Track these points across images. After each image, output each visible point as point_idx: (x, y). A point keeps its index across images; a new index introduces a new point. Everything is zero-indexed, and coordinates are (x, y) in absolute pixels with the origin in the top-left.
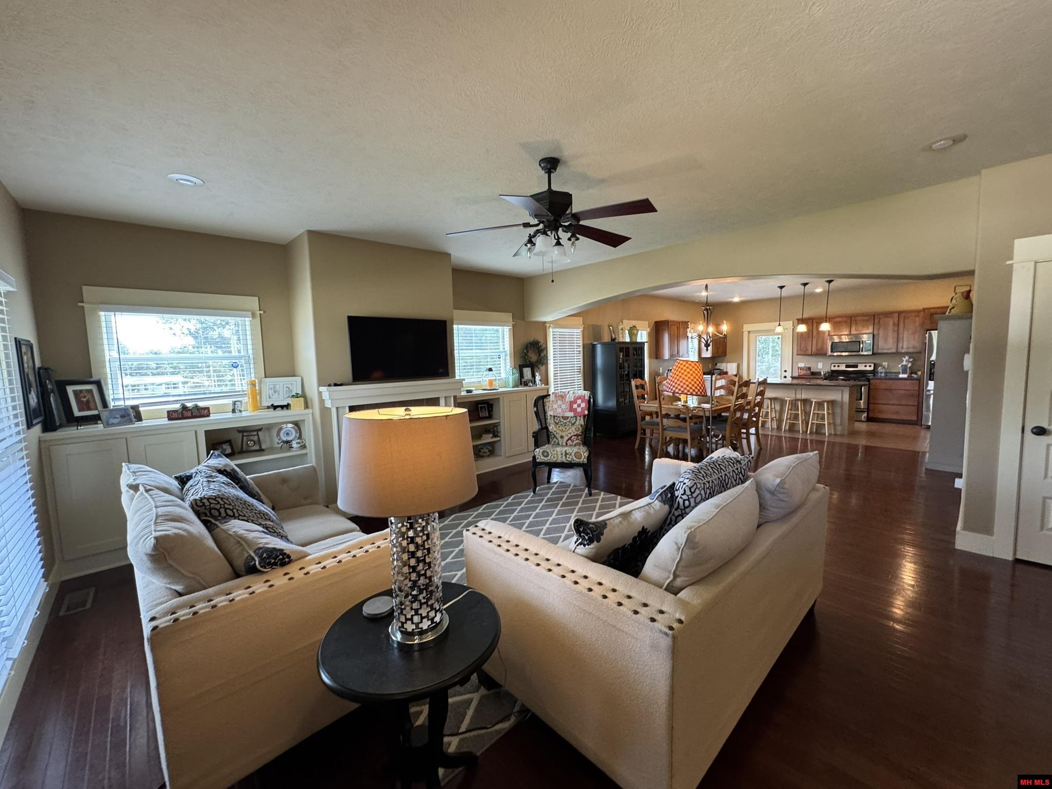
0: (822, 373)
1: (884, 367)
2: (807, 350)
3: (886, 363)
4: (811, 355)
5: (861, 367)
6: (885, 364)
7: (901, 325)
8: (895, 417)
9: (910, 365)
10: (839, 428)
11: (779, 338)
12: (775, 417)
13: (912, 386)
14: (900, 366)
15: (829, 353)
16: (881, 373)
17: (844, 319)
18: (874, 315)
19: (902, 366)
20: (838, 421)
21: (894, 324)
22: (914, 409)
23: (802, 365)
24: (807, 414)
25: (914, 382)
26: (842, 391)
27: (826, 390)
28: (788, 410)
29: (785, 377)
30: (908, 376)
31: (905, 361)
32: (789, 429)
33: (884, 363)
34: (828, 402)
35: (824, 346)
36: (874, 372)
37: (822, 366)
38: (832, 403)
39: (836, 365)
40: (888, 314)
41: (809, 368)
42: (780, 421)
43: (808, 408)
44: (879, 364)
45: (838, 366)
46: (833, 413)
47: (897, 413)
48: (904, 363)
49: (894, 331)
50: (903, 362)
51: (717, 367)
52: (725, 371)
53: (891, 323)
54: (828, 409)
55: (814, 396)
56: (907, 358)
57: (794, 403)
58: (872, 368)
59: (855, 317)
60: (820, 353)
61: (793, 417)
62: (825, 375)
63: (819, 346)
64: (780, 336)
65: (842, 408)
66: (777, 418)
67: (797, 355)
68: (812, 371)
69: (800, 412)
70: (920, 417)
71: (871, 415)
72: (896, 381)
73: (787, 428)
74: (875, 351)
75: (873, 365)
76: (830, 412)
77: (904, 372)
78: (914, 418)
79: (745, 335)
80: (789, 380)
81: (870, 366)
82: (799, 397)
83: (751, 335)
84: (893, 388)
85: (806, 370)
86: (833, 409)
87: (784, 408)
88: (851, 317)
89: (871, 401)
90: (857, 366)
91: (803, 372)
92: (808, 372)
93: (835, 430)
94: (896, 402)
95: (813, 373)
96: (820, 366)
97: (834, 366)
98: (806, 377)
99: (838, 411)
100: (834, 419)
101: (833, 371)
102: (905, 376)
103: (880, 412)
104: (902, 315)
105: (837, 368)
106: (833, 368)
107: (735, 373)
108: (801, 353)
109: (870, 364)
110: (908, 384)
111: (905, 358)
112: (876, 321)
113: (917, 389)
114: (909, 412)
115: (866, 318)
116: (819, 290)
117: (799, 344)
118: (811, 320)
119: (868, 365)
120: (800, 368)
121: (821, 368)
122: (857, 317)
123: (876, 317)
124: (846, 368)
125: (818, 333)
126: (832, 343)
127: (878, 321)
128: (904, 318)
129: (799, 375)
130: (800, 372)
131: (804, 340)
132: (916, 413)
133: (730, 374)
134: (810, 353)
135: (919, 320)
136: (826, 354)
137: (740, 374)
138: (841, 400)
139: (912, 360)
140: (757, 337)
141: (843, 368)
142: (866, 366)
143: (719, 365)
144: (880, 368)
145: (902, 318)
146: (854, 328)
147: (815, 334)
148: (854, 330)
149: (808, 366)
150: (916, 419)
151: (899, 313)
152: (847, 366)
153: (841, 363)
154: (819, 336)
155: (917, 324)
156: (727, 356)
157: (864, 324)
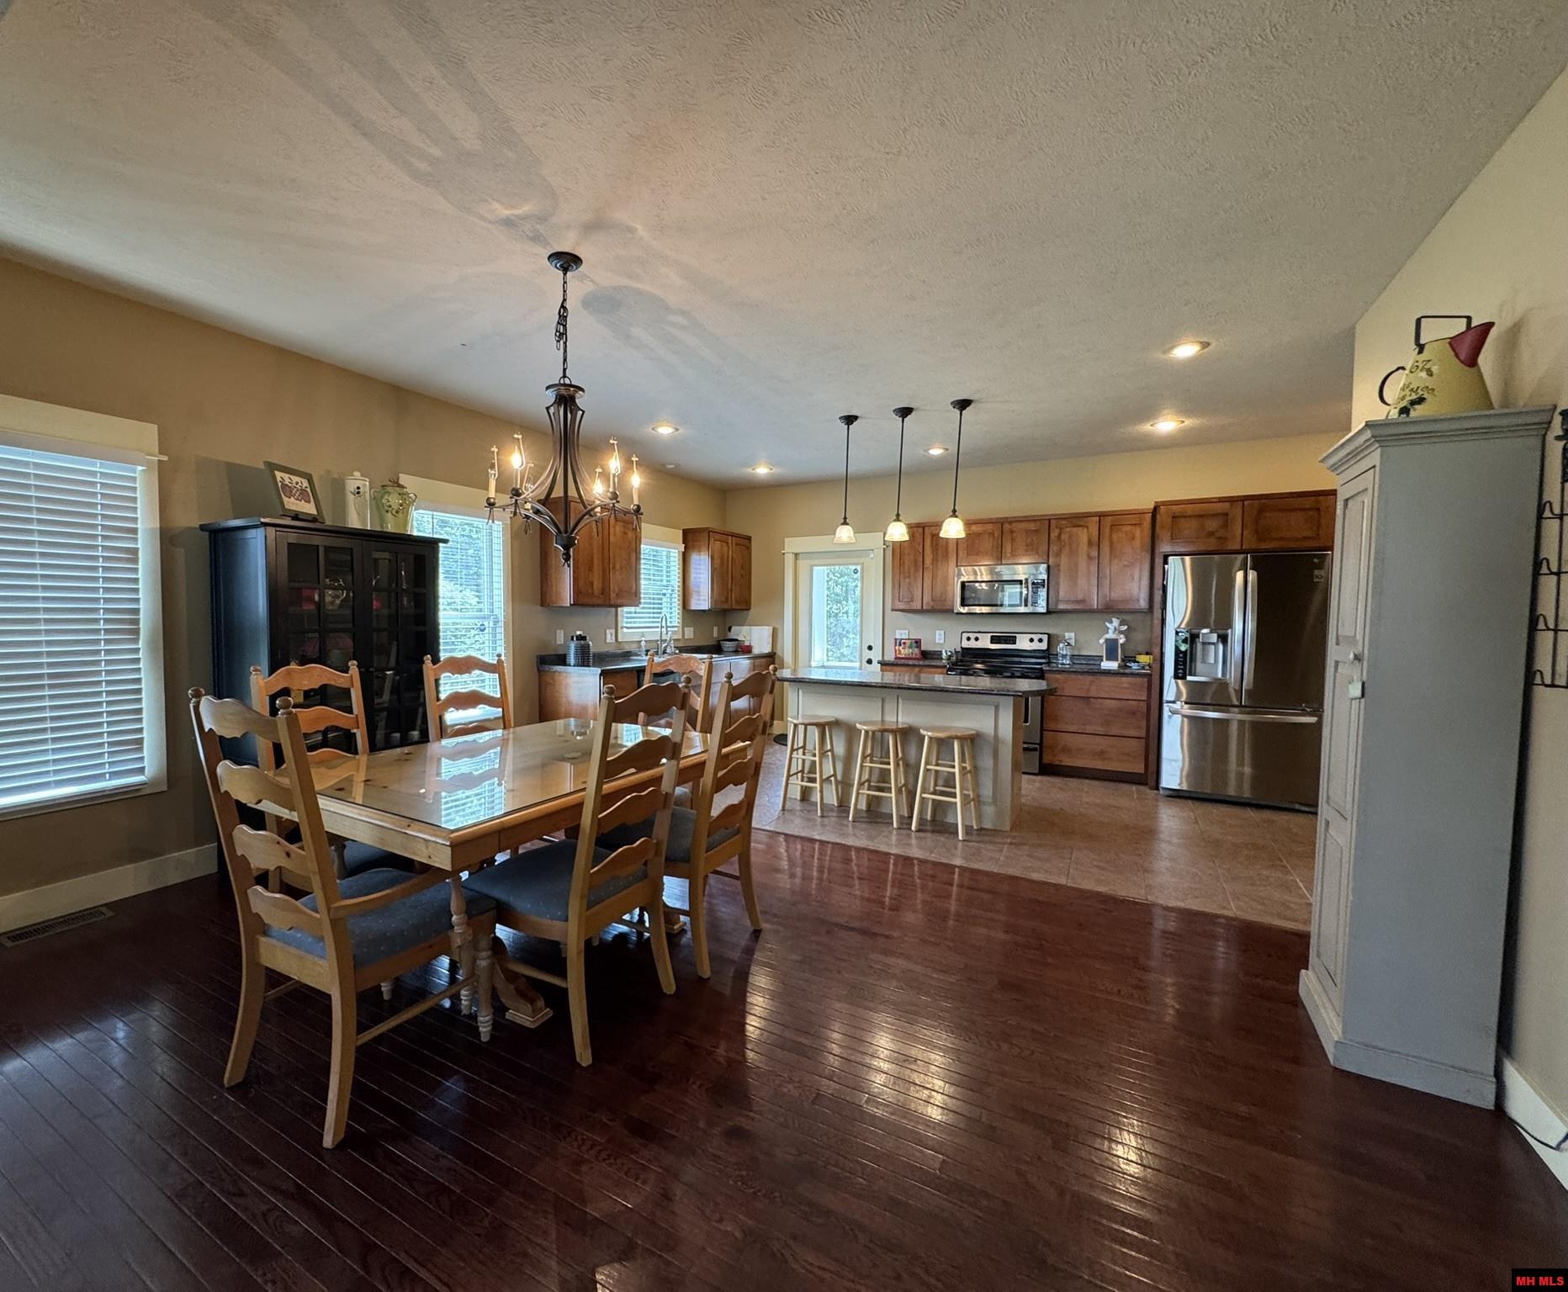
0: (944, 654)
1: (1069, 644)
2: (912, 600)
3: (1073, 635)
4: (921, 611)
5: (1023, 643)
6: (1071, 636)
7: (1106, 548)
8: (1099, 764)
9: (1122, 640)
10: (989, 810)
11: (856, 571)
12: (835, 775)
13: (1129, 691)
14: (1102, 641)
15: (958, 608)
16: (1064, 656)
17: (989, 527)
18: (1050, 521)
19: (1107, 640)
20: (987, 792)
21: (1090, 543)
22: (1136, 746)
23: (901, 634)
24: (911, 768)
25: (1138, 680)
26: (997, 708)
27: (958, 702)
28: (864, 757)
29: (870, 662)
30: (1119, 666)
31: (1112, 629)
32: (869, 810)
33: (1067, 635)
34: (962, 739)
35: (949, 588)
36: (1048, 654)
37: (945, 638)
38: (972, 741)
39: (973, 636)
40: (1076, 519)
41: (918, 642)
42: (845, 785)
43: (913, 752)
44: (1057, 636)
45: (977, 639)
46: (976, 770)
47: (1101, 754)
48: (1111, 635)
49: (1090, 558)
50: (1108, 633)
51: (732, 635)
52: (747, 644)
53: (1084, 538)
54: (963, 760)
55: (929, 720)
56: (1116, 622)
57: (878, 738)
58: (1044, 646)
59: (1010, 523)
60: (939, 609)
61: (875, 777)
62: (949, 658)
63: (938, 591)
64: (859, 568)
65: (995, 754)
66: (839, 778)
67: (893, 610)
68: (923, 648)
69: (892, 767)
70: (1152, 768)
71: (1047, 759)
72: (1098, 676)
73: (863, 806)
74: (1052, 607)
75: (1045, 638)
76: (968, 765)
77: (1111, 656)
78: (1139, 768)
79: (789, 561)
80: (874, 674)
81: (1040, 640)
82: (890, 719)
83: (800, 562)
84: (1093, 693)
85: (910, 647)
86: (974, 758)
87: (855, 750)
88: (1002, 523)
89: (1050, 725)
90: (1013, 640)
91: (905, 652)
92: (916, 650)
93: (979, 817)
94: (1101, 730)
95: (925, 655)
96: (939, 637)
97: (969, 639)
98: (911, 662)
99: (987, 762)
100: (977, 785)
101: (966, 651)
102: (1113, 665)
103: (1066, 750)
104: (1109, 523)
105: (973, 644)
106: (966, 644)
107: (767, 649)
108: (902, 606)
109: (1041, 636)
110: (1125, 685)
111: (1111, 622)
112: (1054, 534)
113: (1144, 698)
114: (1128, 755)
115: (1032, 526)
116: (936, 452)
117: (897, 585)
118: (921, 530)
119: (1036, 637)
120: (899, 642)
121: (942, 641)
122: (1014, 525)
123: (1053, 526)
124: (992, 643)
125: (935, 560)
126: (963, 584)
127: (1056, 534)
128: (1111, 530)
129: (896, 658)
130: (900, 653)
131: (907, 575)
132: (1143, 757)
133: (756, 651)
134: (919, 607)
135: (1141, 534)
136: (952, 611)
137: (779, 653)
138: (993, 733)
139: (1126, 627)
140: (812, 567)
141: (985, 643)
142: (1032, 640)
143: (733, 628)
144: (1061, 645)
145: (1107, 530)
146: (1009, 550)
147: (928, 561)
148: (1009, 555)
149: (915, 636)
150: (1142, 771)
151: (1101, 515)
152: (994, 640)
153: (979, 632)
154: (937, 567)
155: (1137, 543)
156: (752, 610)
157: (1029, 541)
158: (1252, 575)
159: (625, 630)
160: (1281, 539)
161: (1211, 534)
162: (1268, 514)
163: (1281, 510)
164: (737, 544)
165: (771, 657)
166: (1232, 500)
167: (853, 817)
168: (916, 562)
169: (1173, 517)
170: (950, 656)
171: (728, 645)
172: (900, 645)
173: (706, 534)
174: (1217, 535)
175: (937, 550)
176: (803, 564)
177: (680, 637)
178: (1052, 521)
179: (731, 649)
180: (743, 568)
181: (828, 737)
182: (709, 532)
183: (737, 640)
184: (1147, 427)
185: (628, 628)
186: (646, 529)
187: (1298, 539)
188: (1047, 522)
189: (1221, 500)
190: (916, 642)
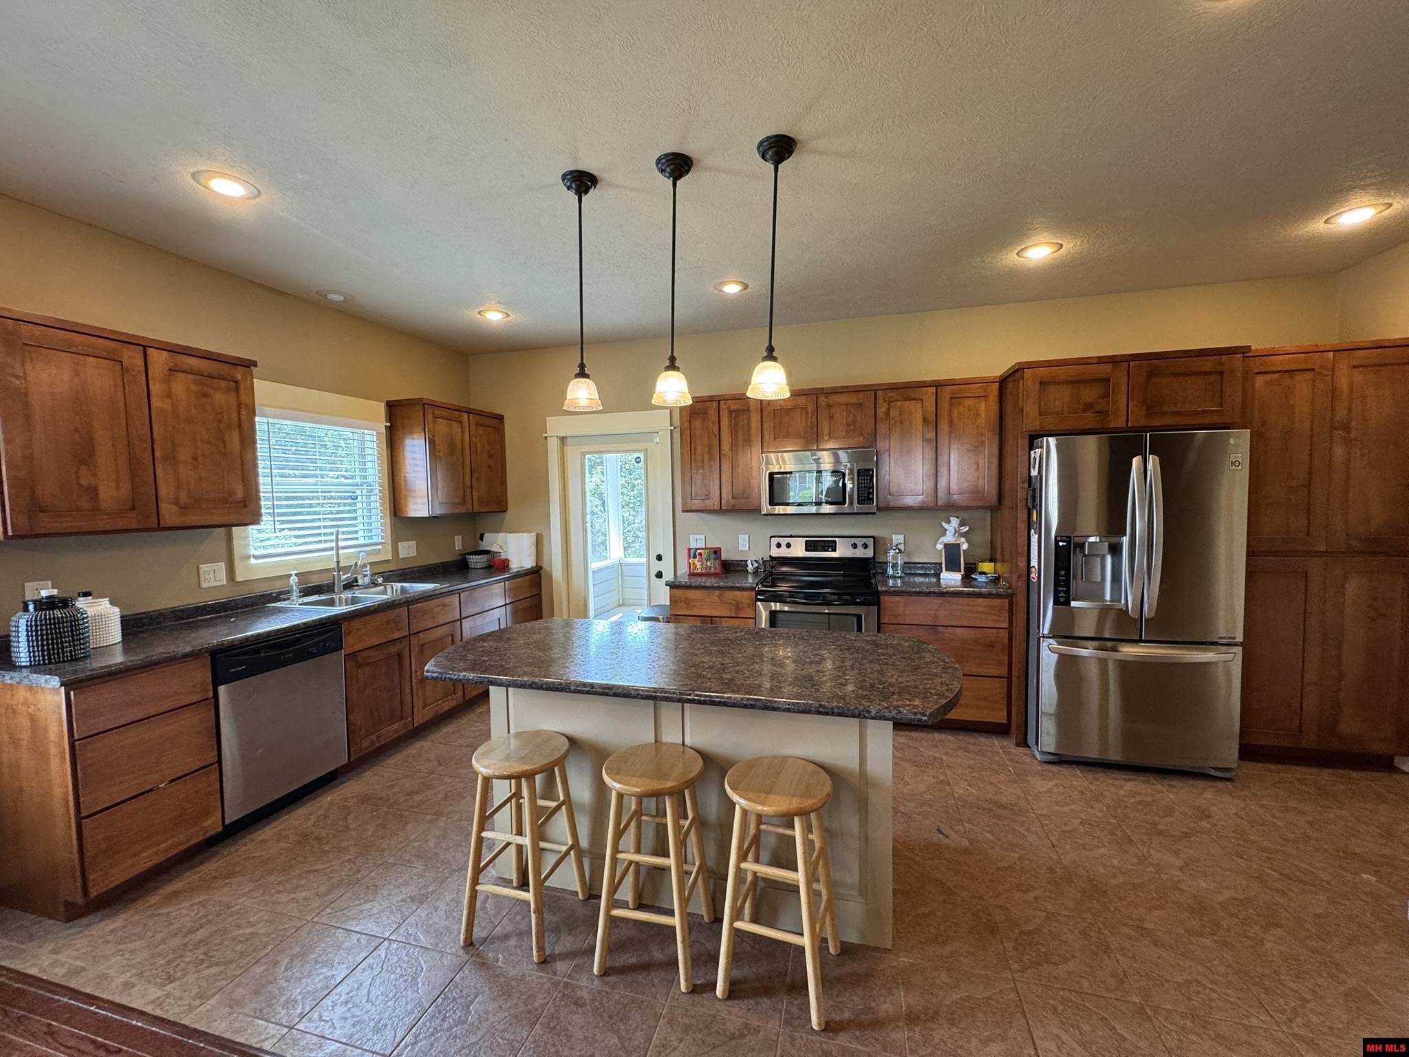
0: (750, 564)
1: (898, 549)
2: (707, 497)
3: (901, 537)
4: (720, 511)
5: (844, 550)
6: (898, 538)
7: (944, 428)
9: (965, 545)
10: (855, 910)
11: (638, 460)
13: (989, 616)
14: (940, 547)
15: (766, 508)
16: (895, 565)
17: (801, 400)
18: (875, 391)
19: (946, 546)
20: (849, 876)
21: (925, 421)
22: (996, 688)
23: (697, 541)
25: (997, 602)
29: (659, 575)
30: (966, 583)
31: (952, 530)
33: (896, 538)
35: (754, 482)
36: (875, 564)
37: (749, 544)
39: (783, 542)
40: (908, 390)
41: (717, 552)
44: (883, 540)
45: (788, 545)
48: (949, 538)
50: (946, 536)
51: (485, 545)
52: (503, 556)
53: (918, 416)
56: (955, 522)
58: (869, 553)
59: (827, 394)
60: (742, 507)
62: (756, 570)
63: (739, 487)
64: (641, 455)
67: (683, 511)
68: (723, 559)
70: (1019, 718)
75: (870, 542)
77: (952, 566)
78: (1000, 716)
79: (553, 445)
81: (865, 546)
83: (569, 449)
84: (940, 621)
85: (707, 559)
88: (816, 395)
90: (832, 547)
91: (701, 566)
92: (716, 564)
95: (727, 568)
96: (743, 542)
97: (779, 545)
98: (709, 581)
101: (776, 561)
104: (947, 395)
105: (784, 552)
106: (775, 552)
107: (529, 563)
108: (697, 503)
109: (865, 540)
110: (980, 609)
111: (949, 522)
112: (881, 410)
113: (1007, 626)
114: (985, 699)
115: (853, 399)
116: (732, 289)
117: (688, 479)
118: (715, 404)
119: (859, 542)
120: (693, 553)
121: (747, 548)
122: (831, 397)
123: (880, 400)
124: (807, 550)
125: (734, 445)
126: (771, 475)
127: (884, 410)
128: (951, 404)
129: (691, 575)
130: (695, 567)
131: (700, 464)
132: (1005, 702)
133: (515, 566)
134: (717, 507)
135: (986, 409)
136: (757, 511)
137: (545, 566)
138: (858, 767)
139: (967, 528)
140: (583, 455)
141: (798, 550)
142: (855, 546)
143: (486, 535)
144: (892, 552)
145: (946, 405)
146: (826, 430)
147: (726, 446)
148: (826, 438)
149: (714, 544)
150: (1005, 721)
151: (938, 385)
152: (810, 546)
153: (791, 536)
154: (737, 451)
155: (982, 420)
156: (509, 512)
157: (850, 419)
158: (1153, 461)
159: (253, 561)
160: (1177, 413)
161: (1088, 407)
162: (1159, 380)
163: (1175, 375)
164: (478, 425)
165: (536, 575)
166: (1113, 360)
167: (600, 968)
168: (710, 447)
169: (1041, 383)
170: (757, 568)
171: (476, 561)
172: (695, 557)
173: (420, 408)
174: (1098, 408)
175: (737, 432)
176: (572, 452)
177: (390, 557)
178: (880, 393)
179: (480, 566)
180: (490, 456)
181: (558, 779)
182: (423, 405)
183: (487, 552)
184: (1011, 258)
185: (256, 557)
186: (262, 389)
187: (1196, 414)
188: (873, 393)
189: (1101, 360)
190: (715, 552)
